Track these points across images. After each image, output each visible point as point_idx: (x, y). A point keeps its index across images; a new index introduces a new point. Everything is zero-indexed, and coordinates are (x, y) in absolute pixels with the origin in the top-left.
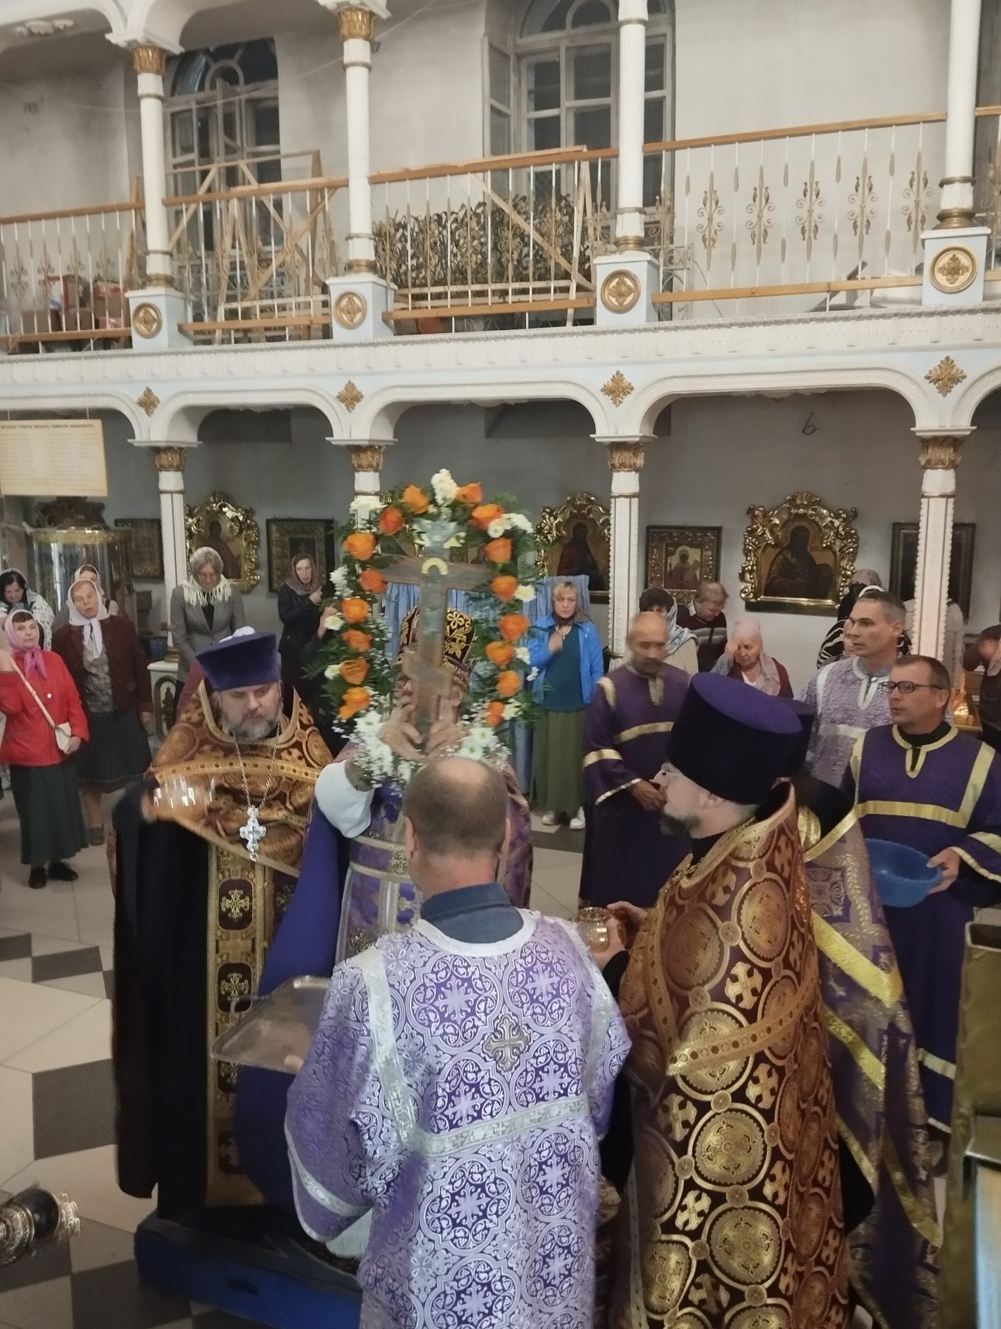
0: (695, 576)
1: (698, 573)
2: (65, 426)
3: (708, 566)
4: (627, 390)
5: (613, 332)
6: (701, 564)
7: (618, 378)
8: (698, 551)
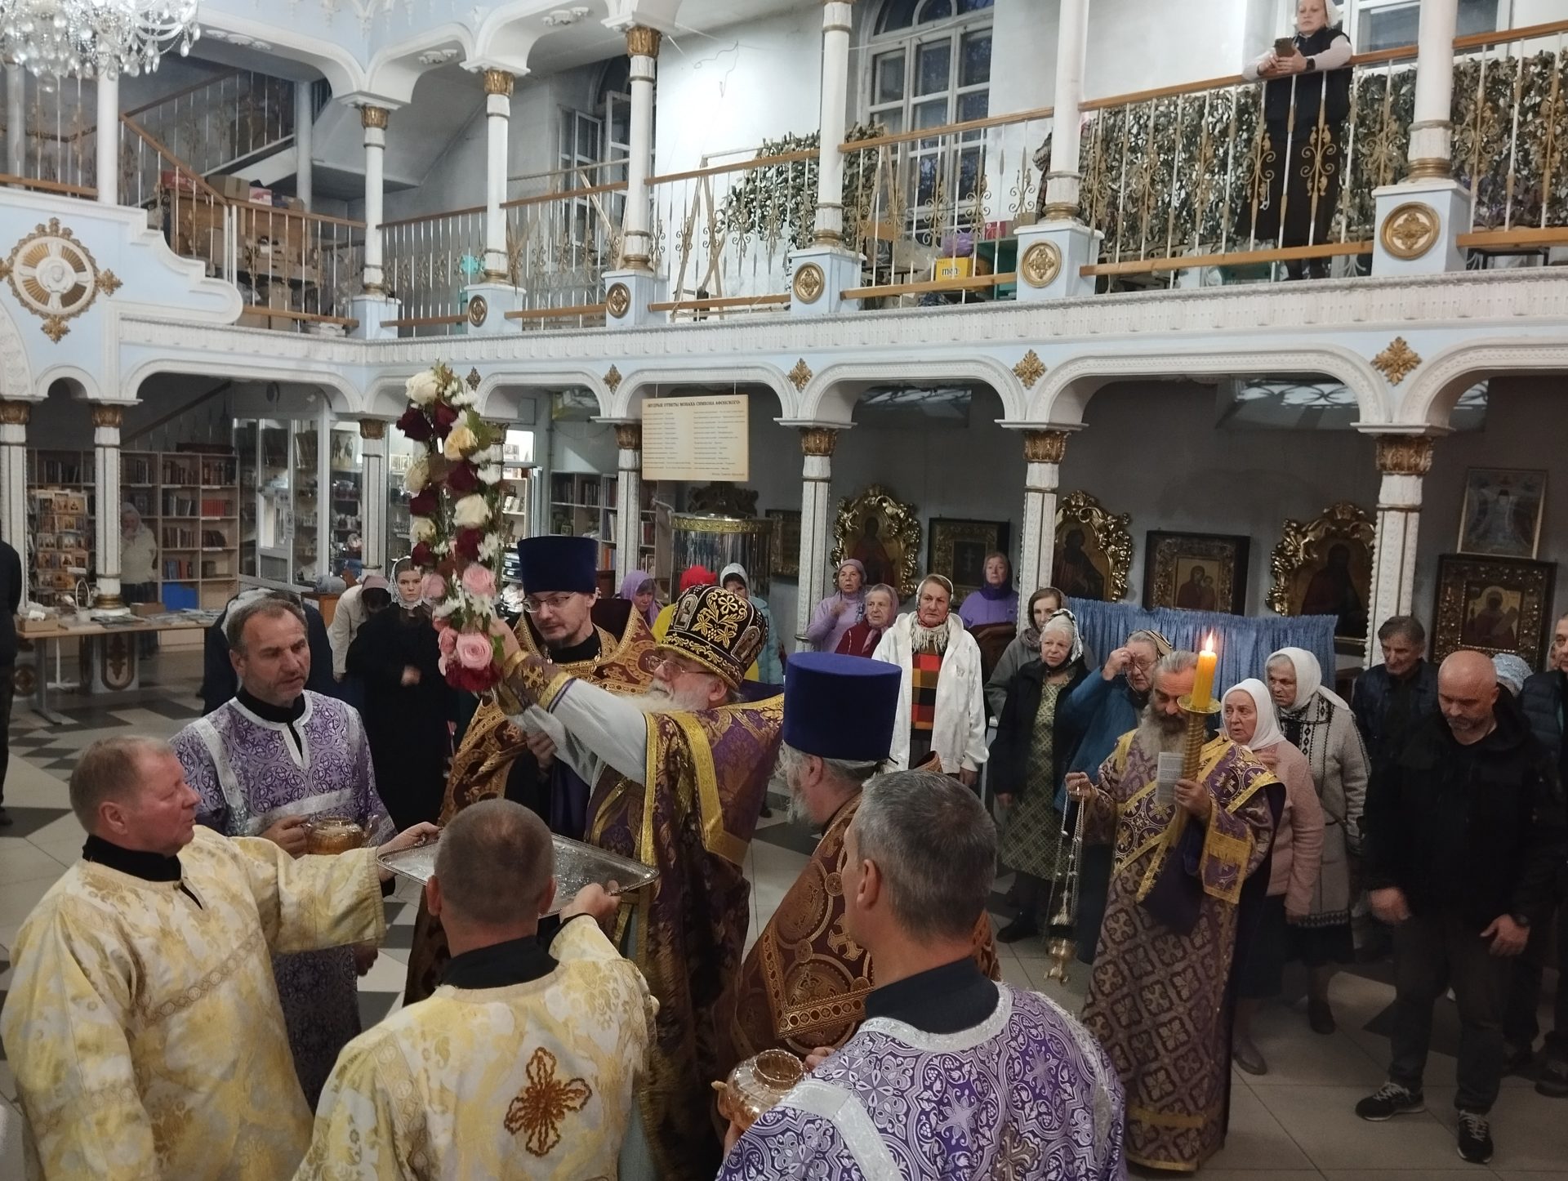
0: (1510, 629)
1: (1514, 626)
2: (711, 403)
3: (1531, 616)
4: (1411, 363)
5: (1395, 285)
6: (1520, 614)
7: (1399, 346)
8: (1518, 595)
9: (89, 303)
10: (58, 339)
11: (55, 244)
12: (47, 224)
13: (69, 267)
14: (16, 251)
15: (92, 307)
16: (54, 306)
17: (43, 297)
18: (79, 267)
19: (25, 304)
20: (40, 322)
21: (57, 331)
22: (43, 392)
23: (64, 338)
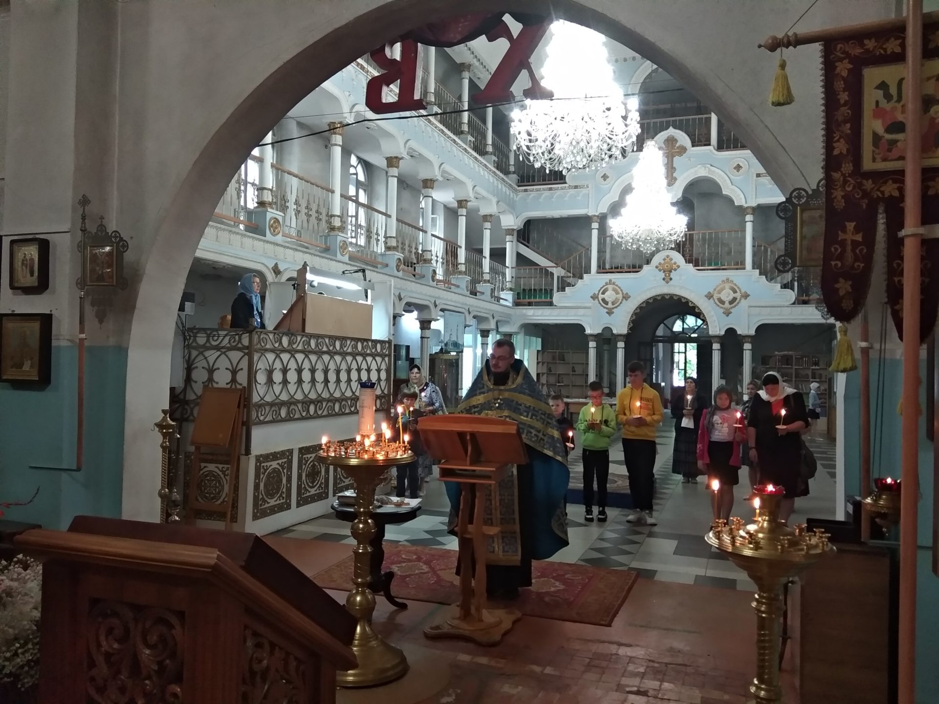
9: (738, 303)
10: (727, 316)
11: (727, 286)
12: (725, 279)
13: (732, 292)
14: (715, 290)
15: (740, 304)
16: (727, 305)
17: (723, 302)
18: (735, 292)
19: (718, 306)
20: (722, 311)
21: (728, 313)
22: (723, 333)
23: (730, 315)
